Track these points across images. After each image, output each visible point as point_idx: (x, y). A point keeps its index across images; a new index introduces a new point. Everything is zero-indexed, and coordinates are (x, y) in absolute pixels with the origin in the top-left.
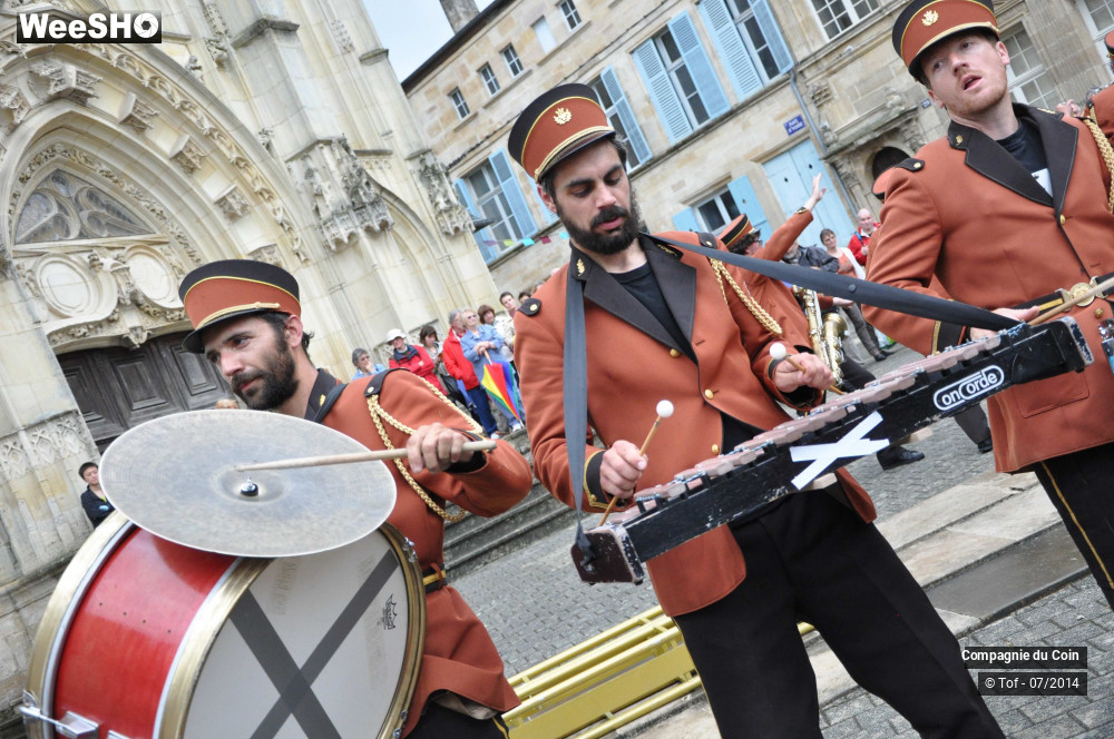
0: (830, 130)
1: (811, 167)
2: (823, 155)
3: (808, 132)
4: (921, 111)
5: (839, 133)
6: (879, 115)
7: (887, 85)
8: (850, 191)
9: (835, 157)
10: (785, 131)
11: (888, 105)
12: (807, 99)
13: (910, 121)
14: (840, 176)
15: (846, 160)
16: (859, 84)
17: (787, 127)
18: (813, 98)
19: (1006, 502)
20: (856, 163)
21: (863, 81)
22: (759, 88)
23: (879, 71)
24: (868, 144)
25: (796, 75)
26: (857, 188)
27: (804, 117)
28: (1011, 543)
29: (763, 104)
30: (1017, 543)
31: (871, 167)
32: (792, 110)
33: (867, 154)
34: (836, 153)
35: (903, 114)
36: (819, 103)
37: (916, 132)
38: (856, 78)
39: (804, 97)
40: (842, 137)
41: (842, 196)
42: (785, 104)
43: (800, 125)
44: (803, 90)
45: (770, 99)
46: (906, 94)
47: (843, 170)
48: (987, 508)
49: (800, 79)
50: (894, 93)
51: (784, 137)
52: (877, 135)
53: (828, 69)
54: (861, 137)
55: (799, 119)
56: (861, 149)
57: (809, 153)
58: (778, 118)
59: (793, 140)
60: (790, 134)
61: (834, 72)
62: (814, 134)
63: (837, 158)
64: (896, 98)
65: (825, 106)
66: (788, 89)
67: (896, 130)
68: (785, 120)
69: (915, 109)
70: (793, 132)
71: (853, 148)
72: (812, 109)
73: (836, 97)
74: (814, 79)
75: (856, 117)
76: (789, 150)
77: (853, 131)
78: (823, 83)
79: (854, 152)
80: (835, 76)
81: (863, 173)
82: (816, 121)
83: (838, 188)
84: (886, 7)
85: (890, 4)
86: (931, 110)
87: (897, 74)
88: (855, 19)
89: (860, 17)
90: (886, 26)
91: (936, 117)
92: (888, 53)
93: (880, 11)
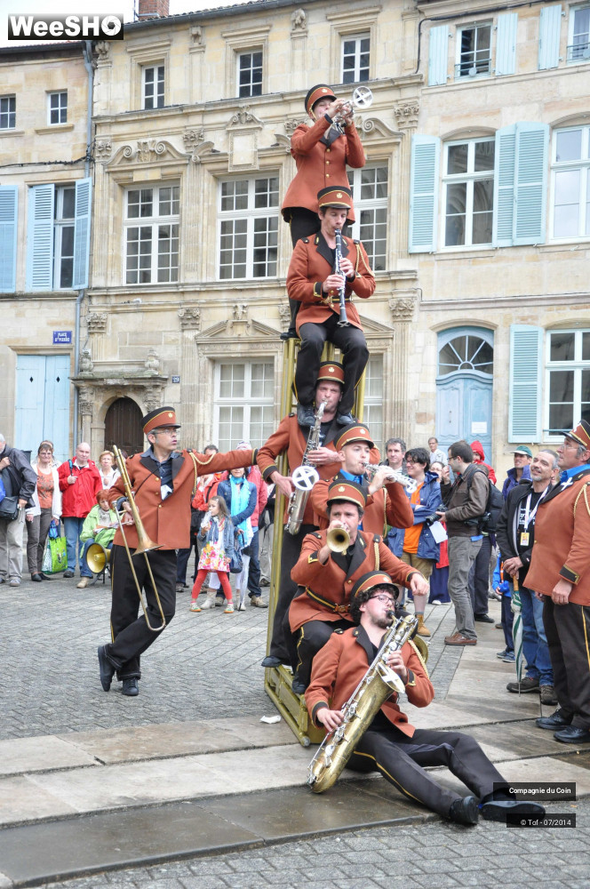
0: (90, 358)
1: (58, 379)
2: (73, 376)
3: (71, 349)
4: (169, 384)
5: (96, 364)
6: (135, 368)
7: (154, 347)
8: (80, 417)
9: (83, 382)
10: (52, 338)
11: (147, 364)
12: (83, 322)
13: (157, 386)
14: (78, 401)
15: (90, 391)
16: (131, 334)
17: (55, 335)
18: (89, 323)
19: (86, 770)
20: (97, 397)
21: (136, 333)
22: (47, 289)
23: (152, 332)
24: (115, 387)
25: (84, 296)
26: (88, 418)
27: (73, 336)
28: (74, 812)
29: (44, 304)
30: (78, 815)
31: (107, 407)
32: (66, 323)
33: (110, 395)
34: (85, 380)
35: (154, 378)
36: (92, 331)
37: (157, 399)
38: (132, 328)
39: (82, 319)
40: (97, 369)
41: (72, 418)
42: (63, 315)
43: (67, 340)
44: (84, 312)
45: (52, 303)
46: (165, 363)
47: (83, 397)
48: (67, 769)
49: (86, 301)
50: (156, 357)
51: (48, 342)
52: (126, 383)
53: (113, 307)
54: (112, 378)
55: (69, 334)
56: (107, 388)
57: (62, 367)
58: (51, 324)
59: (54, 349)
60: (55, 342)
61: (117, 313)
62: (75, 354)
63: (83, 384)
64: (156, 362)
65: (96, 335)
66: (72, 304)
67: (142, 388)
68: (57, 329)
69: (166, 379)
70: (58, 342)
71: (101, 383)
72: (84, 332)
73: (109, 334)
74: (98, 308)
75: (116, 359)
76: (46, 356)
77: (108, 369)
78: (104, 316)
79: (100, 387)
80: (115, 316)
81: (99, 409)
82: (82, 345)
83: (72, 409)
84: (183, 285)
85: (187, 284)
86: (178, 387)
87: (165, 344)
88: (154, 280)
89: (159, 281)
90: (175, 299)
91: (179, 395)
92: (167, 322)
93: (177, 285)
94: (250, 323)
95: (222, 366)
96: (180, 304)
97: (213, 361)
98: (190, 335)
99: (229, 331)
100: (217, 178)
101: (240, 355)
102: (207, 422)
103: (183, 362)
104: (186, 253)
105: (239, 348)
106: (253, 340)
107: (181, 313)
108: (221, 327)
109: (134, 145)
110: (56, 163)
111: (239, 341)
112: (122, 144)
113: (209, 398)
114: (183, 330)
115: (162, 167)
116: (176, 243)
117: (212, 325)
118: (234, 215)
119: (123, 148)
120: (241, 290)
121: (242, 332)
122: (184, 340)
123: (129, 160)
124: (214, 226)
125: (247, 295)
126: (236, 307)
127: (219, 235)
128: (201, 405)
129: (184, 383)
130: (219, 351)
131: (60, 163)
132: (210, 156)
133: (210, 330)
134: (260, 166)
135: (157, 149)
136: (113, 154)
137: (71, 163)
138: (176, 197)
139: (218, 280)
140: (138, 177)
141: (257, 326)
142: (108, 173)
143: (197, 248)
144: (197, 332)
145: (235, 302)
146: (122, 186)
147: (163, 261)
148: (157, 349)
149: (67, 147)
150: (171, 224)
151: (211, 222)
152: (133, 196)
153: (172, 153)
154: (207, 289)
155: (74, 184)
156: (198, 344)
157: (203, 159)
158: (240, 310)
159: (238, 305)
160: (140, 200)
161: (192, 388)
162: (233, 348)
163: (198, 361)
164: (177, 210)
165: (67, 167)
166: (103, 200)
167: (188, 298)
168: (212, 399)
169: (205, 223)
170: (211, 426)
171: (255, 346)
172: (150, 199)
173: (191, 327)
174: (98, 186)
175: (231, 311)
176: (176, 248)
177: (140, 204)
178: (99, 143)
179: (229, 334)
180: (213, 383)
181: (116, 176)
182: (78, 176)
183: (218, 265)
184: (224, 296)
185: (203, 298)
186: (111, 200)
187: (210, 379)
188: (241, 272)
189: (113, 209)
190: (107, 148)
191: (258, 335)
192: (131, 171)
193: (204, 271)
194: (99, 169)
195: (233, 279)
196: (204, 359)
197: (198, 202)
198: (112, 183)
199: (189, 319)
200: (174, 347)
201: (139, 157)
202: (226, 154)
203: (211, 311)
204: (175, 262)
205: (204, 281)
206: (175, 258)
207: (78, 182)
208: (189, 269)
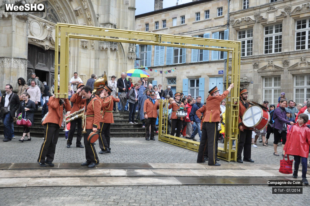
1: (220, 83)
2: (224, 82)
3: (223, 75)
4: (250, 84)
9: (226, 84)
10: (218, 72)
11: (243, 79)
13: (246, 85)
17: (219, 72)
21: (241, 70)
22: (217, 60)
23: (245, 70)
27: (224, 71)
29: (216, 64)
32: (222, 68)
35: (246, 82)
37: (247, 88)
39: (226, 67)
40: (230, 80)
42: (221, 66)
43: (222, 73)
45: (218, 63)
46: (249, 78)
50: (246, 76)
51: (217, 74)
55: (223, 71)
57: (221, 80)
58: (218, 69)
59: (219, 75)
64: (246, 78)
65: (230, 71)
66: (224, 63)
68: (219, 70)
69: (249, 83)
70: (220, 73)
74: (230, 64)
76: (217, 77)
78: (232, 66)
82: (226, 74)
84: (254, 56)
85: (255, 56)
86: (252, 84)
87: (249, 72)
88: (246, 55)
89: (247, 55)
90: (252, 60)
91: (253, 87)
92: (250, 67)
93: (252, 56)
94: (273, 66)
95: (265, 78)
96: (253, 61)
97: (263, 77)
98: (256, 70)
99: (267, 68)
100: (263, 26)
101: (270, 75)
102: (261, 94)
103: (254, 78)
104: (254, 47)
105: (270, 73)
106: (274, 70)
107: (253, 64)
108: (265, 67)
109: (240, 19)
110: (219, 26)
111: (270, 71)
112: (237, 19)
113: (262, 87)
114: (254, 69)
115: (248, 24)
116: (252, 45)
117: (262, 67)
118: (269, 35)
119: (237, 20)
120: (271, 57)
121: (271, 68)
122: (254, 71)
123: (239, 23)
124: (263, 39)
125: (273, 58)
126: (269, 61)
127: (264, 41)
128: (259, 89)
129: (254, 83)
130: (264, 74)
131: (221, 26)
132: (261, 20)
133: (261, 68)
134: (276, 21)
135: (246, 20)
136: (235, 22)
137: (223, 26)
138: (252, 32)
139: (264, 54)
140: (241, 28)
141: (276, 67)
142: (233, 27)
143: (258, 46)
144: (258, 69)
145: (269, 60)
146: (237, 31)
147: (248, 50)
148: (247, 74)
149: (222, 22)
150: (250, 40)
151: (262, 38)
152: (240, 33)
153: (251, 20)
154: (261, 57)
155: (224, 31)
156: (258, 72)
157: (260, 21)
158: (270, 63)
159: (270, 61)
160: (241, 34)
161: (257, 85)
162: (268, 73)
163: (259, 77)
164: (252, 36)
165: (222, 27)
166: (232, 35)
167: (255, 60)
168: (263, 87)
169: (260, 38)
170: (262, 95)
171: (275, 72)
172: (245, 33)
173: (256, 68)
174: (230, 31)
175: (268, 63)
176: (252, 46)
177: (242, 35)
178: (231, 20)
179: (267, 69)
180: (263, 83)
181: (235, 28)
182: (225, 29)
183: (264, 50)
184: (266, 59)
185: (260, 59)
186: (234, 34)
187: (262, 82)
188: (271, 51)
189: (234, 37)
190: (233, 21)
191: (276, 69)
192: (239, 26)
193: (260, 52)
194: (231, 27)
195: (268, 54)
196: (260, 76)
197: (258, 33)
198: (234, 30)
199: (256, 66)
200: (251, 73)
201: (242, 22)
202: (266, 19)
203: (262, 63)
204: (252, 50)
205: (260, 55)
206: (252, 49)
207: (225, 31)
208: (255, 52)
